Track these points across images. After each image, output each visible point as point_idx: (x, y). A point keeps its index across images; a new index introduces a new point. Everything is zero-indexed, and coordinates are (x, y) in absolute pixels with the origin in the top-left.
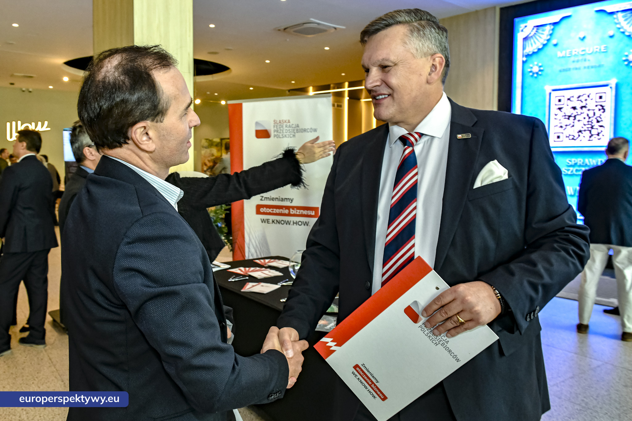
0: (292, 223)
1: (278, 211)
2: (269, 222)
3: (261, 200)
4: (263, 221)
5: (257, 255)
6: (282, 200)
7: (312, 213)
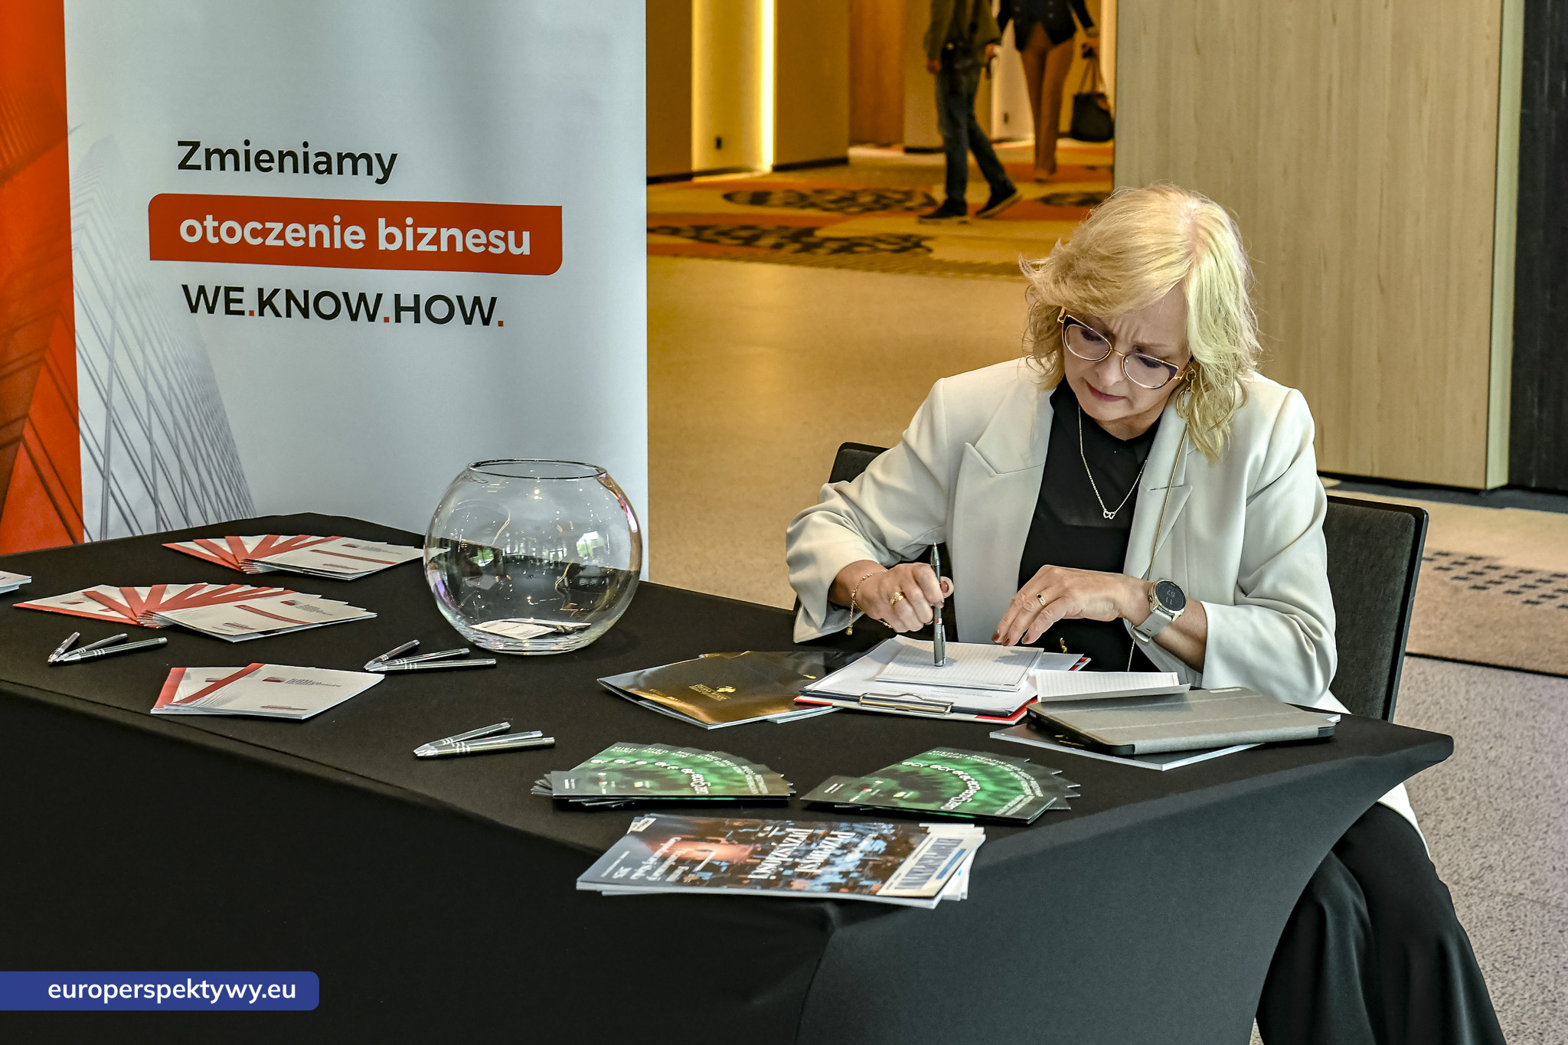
0: (387, 308)
1: (295, 234)
2: (233, 307)
3: (183, 166)
4: (197, 300)
5: (159, 519)
6: (326, 164)
7: (519, 243)
